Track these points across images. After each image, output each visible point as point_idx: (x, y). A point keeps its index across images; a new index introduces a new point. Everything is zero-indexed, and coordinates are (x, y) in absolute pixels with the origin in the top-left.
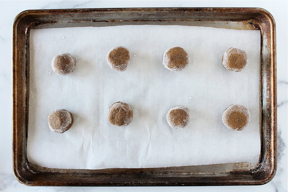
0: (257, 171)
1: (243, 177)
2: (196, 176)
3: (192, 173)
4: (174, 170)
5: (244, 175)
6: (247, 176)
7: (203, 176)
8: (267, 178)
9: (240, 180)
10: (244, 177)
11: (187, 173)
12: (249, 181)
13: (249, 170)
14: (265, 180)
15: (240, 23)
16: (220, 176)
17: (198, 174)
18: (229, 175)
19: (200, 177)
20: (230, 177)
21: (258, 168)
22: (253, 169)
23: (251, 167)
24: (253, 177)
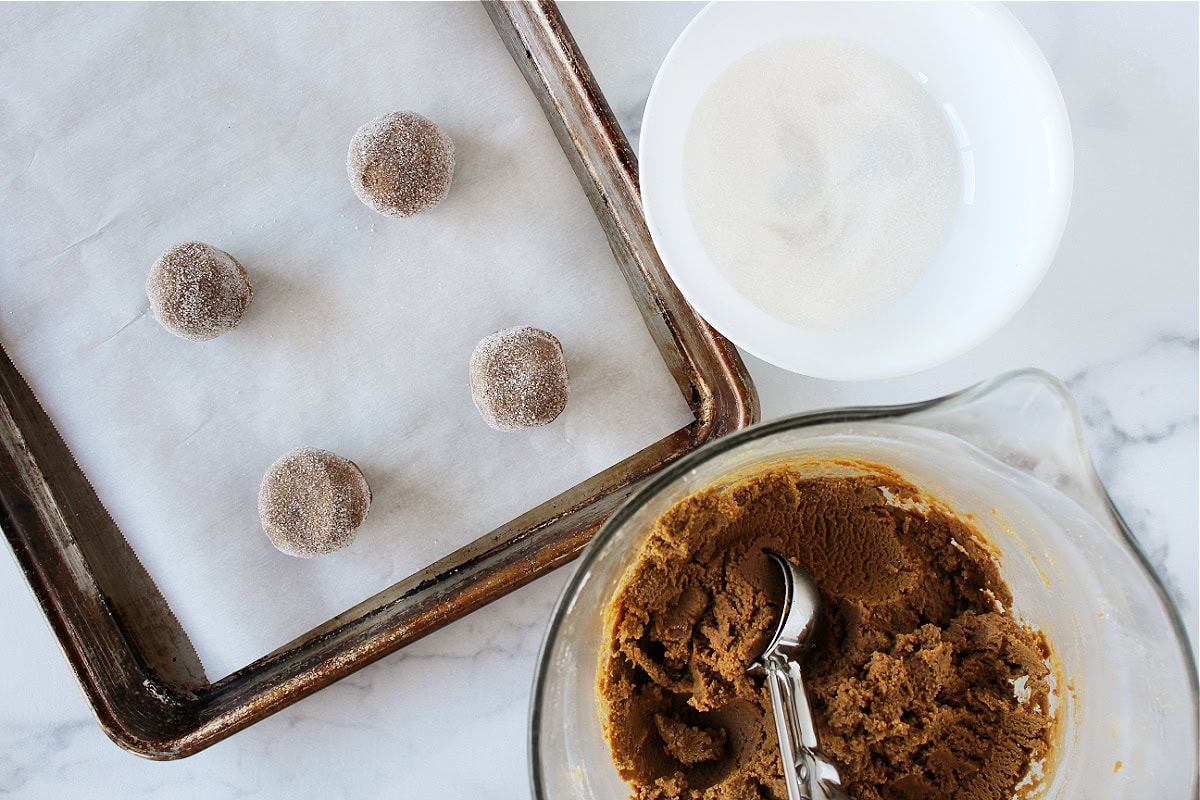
0: (160, 697)
1: (105, 650)
2: (24, 476)
3: (32, 458)
4: (13, 388)
5: (121, 654)
6: (117, 663)
7: (40, 502)
8: (136, 738)
9: (81, 642)
10: (109, 656)
11: (22, 441)
12: (92, 674)
13: (149, 666)
14: (128, 733)
15: (674, 353)
16: (69, 565)
17: (41, 483)
18: (89, 599)
19: (27, 491)
20: (79, 603)
21: (175, 695)
22: (162, 680)
23: (164, 666)
24: (121, 687)
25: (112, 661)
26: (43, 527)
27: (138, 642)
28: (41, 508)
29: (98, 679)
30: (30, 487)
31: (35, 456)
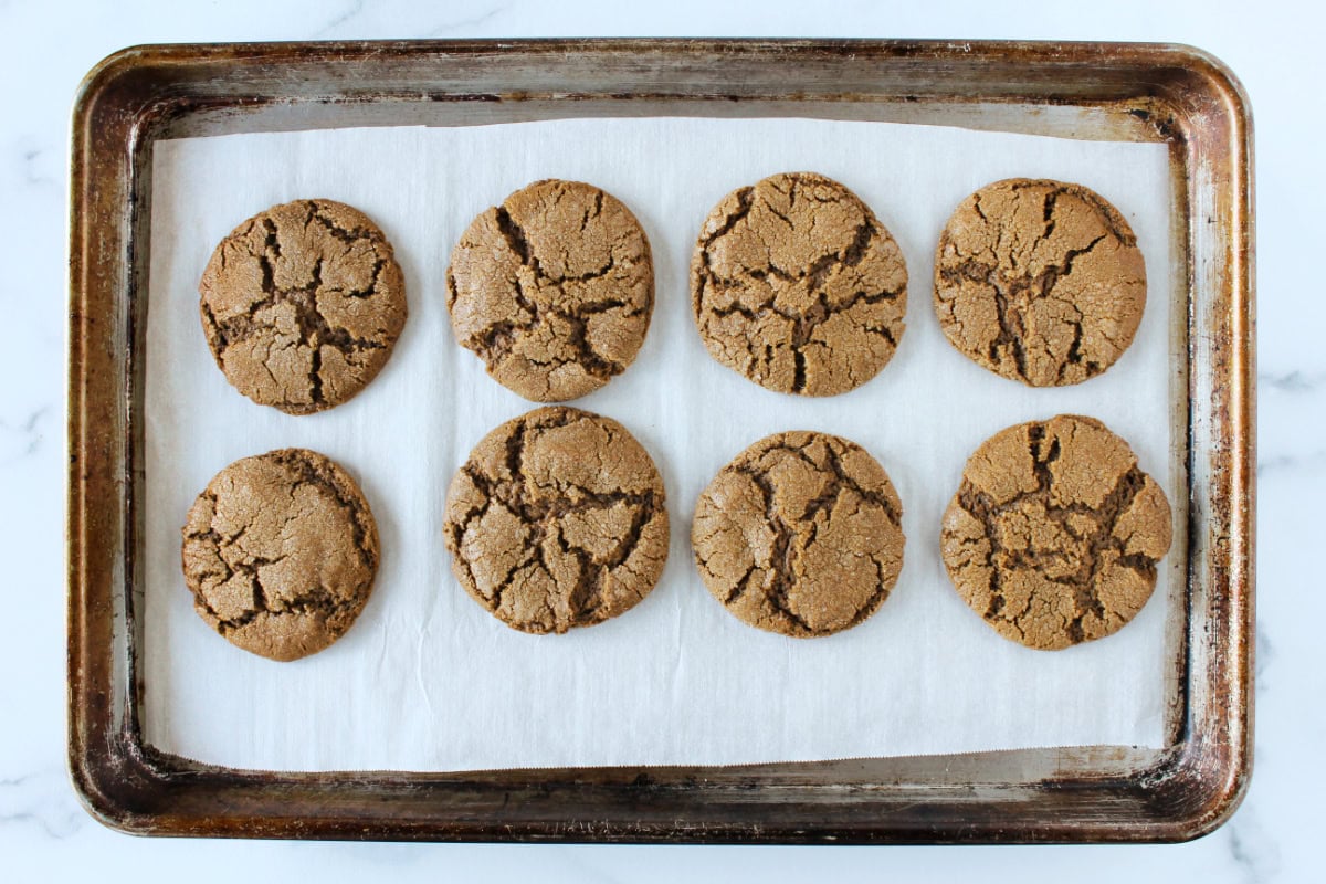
0: (1165, 778)
1: (1100, 804)
2: (888, 800)
3: (869, 786)
4: (790, 771)
5: (1106, 794)
6: (1117, 801)
7: (919, 798)
8: (1210, 813)
9: (1089, 820)
10: (1106, 804)
11: (848, 787)
12: (1126, 825)
13: (1127, 775)
14: (1202, 819)
15: (1091, 114)
16: (999, 800)
17: (900, 790)
18: (1039, 797)
19: (905, 804)
20: (1043, 806)
21: (1169, 763)
22: (1147, 769)
23: (1135, 760)
24: (1144, 807)
25: (1113, 804)
26: (970, 805)
27: (1100, 774)
28: (928, 800)
29: (1134, 822)
30: (902, 799)
31: (868, 783)
